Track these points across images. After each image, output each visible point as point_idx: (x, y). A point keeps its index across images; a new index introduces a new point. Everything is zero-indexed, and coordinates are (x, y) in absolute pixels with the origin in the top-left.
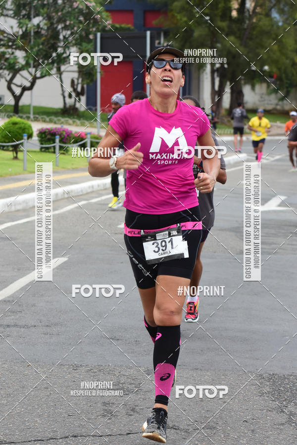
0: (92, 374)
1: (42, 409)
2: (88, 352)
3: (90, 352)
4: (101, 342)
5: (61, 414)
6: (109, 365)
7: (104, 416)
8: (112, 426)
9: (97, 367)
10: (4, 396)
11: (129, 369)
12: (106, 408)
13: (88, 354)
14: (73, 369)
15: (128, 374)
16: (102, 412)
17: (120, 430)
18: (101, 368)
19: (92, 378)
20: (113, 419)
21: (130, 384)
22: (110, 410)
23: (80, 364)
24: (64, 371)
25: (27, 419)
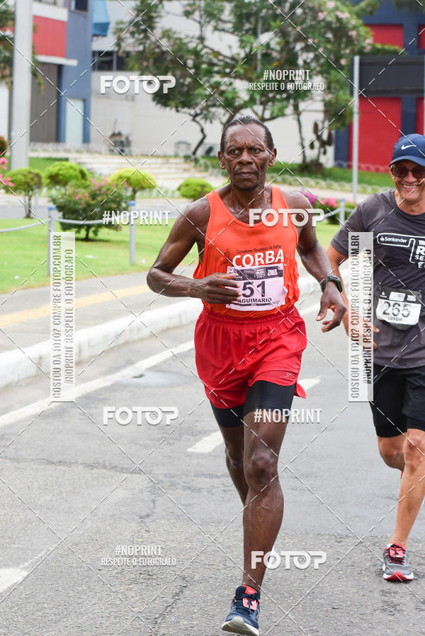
0: (364, 549)
1: (294, 598)
2: (356, 517)
3: (359, 517)
4: (373, 503)
5: (322, 605)
6: (387, 537)
7: (384, 610)
8: (396, 625)
9: (370, 538)
10: (239, 578)
11: (417, 542)
12: (386, 599)
13: (357, 519)
14: (336, 542)
15: (414, 550)
16: (381, 605)
17: (408, 631)
18: (376, 540)
19: (363, 554)
20: (397, 615)
21: (419, 565)
22: (392, 602)
23: (345, 533)
24: (323, 543)
25: (273, 613)
